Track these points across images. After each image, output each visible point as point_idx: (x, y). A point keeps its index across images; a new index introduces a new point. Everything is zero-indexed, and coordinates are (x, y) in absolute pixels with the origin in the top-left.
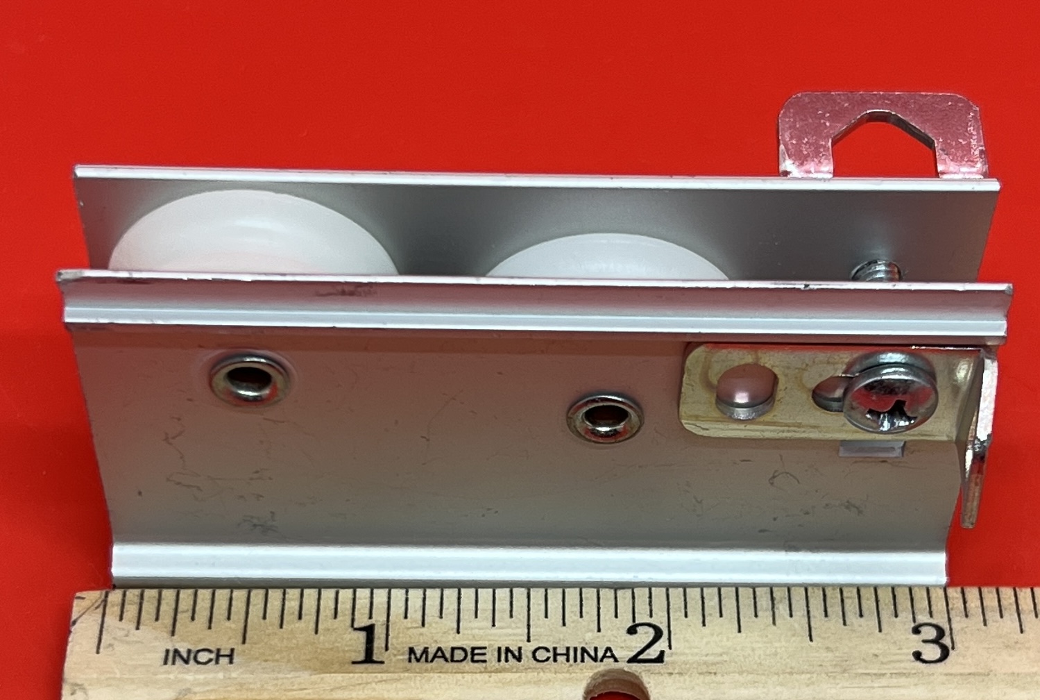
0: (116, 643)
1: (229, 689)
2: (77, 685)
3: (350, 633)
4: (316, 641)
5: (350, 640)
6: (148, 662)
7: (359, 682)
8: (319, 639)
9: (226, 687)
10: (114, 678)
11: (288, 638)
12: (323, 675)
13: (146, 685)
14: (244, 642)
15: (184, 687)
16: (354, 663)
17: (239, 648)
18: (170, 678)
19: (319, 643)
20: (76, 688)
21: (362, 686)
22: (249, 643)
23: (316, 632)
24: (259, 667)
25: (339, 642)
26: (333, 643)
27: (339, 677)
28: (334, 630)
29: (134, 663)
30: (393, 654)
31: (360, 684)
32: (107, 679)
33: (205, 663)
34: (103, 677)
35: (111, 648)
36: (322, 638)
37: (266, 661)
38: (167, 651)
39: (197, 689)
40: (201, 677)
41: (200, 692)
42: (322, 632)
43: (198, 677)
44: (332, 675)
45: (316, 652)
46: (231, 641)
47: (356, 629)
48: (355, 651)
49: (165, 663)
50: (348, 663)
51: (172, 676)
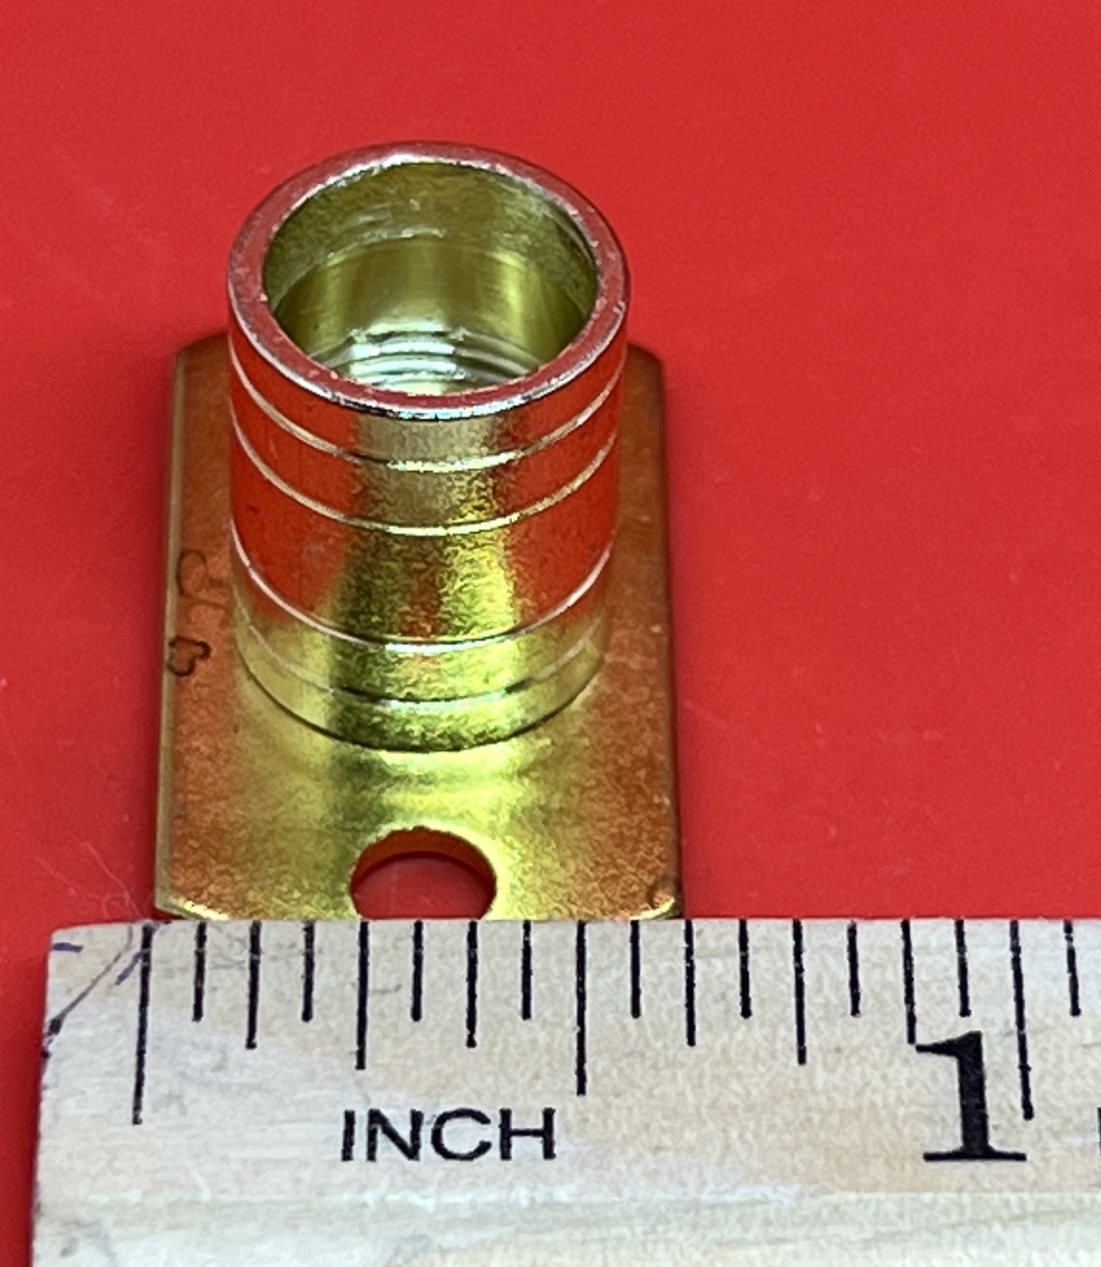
0: (191, 1092)
1: (548, 1238)
2: (78, 1224)
3: (906, 1061)
4: (804, 1084)
5: (910, 1084)
6: (293, 1152)
7: (954, 1218)
8: (811, 1078)
9: (538, 1232)
10: (194, 1203)
11: (716, 1077)
12: (836, 1197)
13: (291, 1224)
14: (581, 1090)
15: (408, 1232)
16: (930, 1157)
17: (568, 1109)
18: (364, 1205)
19: (814, 1091)
20: (77, 1233)
21: (965, 1230)
22: (598, 1094)
23: (802, 1058)
24: (637, 1169)
25: (875, 1090)
26: (859, 1094)
27: (889, 1201)
28: (855, 1051)
29: (249, 1153)
30: (1049, 1128)
31: (953, 1227)
32: (172, 1207)
33: (470, 1157)
34: (159, 1201)
35: (174, 1109)
36: (821, 1077)
37: (658, 1149)
38: (350, 1118)
39: (449, 1239)
40: (460, 1198)
41: (457, 1249)
42: (820, 1057)
43: (449, 1199)
44: (866, 1196)
45: (809, 1120)
46: (539, 1086)
47: (921, 1049)
48: (930, 1120)
49: (347, 1155)
50: (913, 1157)
51: (369, 1197)
